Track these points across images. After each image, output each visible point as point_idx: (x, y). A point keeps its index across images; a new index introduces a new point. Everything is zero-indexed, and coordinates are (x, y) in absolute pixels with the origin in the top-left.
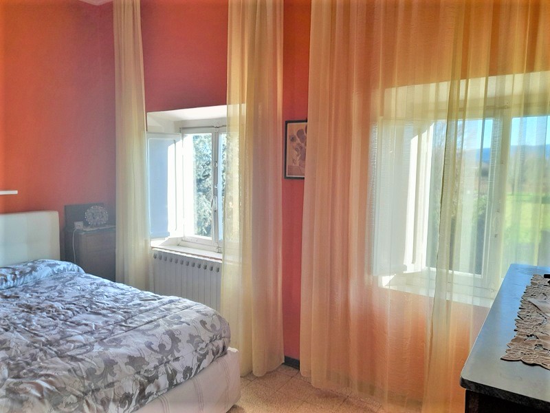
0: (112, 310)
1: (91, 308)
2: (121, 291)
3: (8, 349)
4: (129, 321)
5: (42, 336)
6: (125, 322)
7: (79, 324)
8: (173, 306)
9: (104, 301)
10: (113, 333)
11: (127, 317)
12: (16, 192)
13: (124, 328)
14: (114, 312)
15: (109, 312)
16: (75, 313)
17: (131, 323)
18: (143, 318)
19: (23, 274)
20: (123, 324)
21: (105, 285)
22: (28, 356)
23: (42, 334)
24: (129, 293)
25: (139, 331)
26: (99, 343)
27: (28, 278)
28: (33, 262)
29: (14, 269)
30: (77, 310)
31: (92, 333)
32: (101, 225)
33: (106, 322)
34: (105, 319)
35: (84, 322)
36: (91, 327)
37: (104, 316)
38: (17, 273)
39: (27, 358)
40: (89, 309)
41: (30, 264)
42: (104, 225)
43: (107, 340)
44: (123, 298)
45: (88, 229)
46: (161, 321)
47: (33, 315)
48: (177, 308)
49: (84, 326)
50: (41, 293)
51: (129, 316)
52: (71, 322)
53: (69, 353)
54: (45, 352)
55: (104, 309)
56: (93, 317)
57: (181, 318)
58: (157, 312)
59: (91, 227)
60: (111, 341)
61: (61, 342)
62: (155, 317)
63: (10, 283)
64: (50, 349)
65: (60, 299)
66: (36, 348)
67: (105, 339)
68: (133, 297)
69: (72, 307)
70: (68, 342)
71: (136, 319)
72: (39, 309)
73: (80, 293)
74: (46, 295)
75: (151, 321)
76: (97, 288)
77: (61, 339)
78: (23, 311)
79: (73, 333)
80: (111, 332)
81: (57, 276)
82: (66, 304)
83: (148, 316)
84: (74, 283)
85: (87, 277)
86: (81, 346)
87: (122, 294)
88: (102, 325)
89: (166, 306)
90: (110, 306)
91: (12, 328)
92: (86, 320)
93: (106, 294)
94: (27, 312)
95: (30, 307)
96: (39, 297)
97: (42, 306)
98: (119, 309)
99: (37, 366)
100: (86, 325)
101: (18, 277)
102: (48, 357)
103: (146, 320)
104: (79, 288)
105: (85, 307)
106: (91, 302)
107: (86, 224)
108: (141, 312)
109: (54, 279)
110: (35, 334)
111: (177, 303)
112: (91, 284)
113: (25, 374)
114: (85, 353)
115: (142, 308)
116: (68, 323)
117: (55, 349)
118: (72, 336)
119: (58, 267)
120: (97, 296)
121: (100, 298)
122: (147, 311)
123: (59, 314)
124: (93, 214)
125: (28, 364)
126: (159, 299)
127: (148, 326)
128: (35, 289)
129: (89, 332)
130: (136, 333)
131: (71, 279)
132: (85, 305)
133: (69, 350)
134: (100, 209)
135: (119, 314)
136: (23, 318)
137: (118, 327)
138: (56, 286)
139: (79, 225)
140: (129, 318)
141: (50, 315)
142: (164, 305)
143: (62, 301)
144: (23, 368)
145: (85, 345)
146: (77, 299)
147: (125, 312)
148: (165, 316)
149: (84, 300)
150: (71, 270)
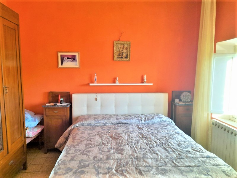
0: (173, 151)
1: (165, 145)
2: (184, 140)
3: (122, 154)
4: (178, 160)
5: (137, 153)
6: (176, 160)
7: (154, 153)
8: (208, 161)
9: (173, 143)
10: (166, 165)
11: (178, 157)
12: (152, 84)
13: (173, 164)
14: (174, 151)
15: (171, 150)
16: (157, 145)
17: (178, 162)
18: (186, 162)
19: (148, 119)
20: (174, 161)
21: (179, 134)
22: (126, 162)
23: (137, 152)
24: (188, 142)
25: (179, 170)
26: (156, 169)
27: (150, 121)
28: (155, 115)
29: (146, 116)
30: (159, 144)
31: (157, 160)
32: (187, 102)
33: (167, 156)
34: (168, 154)
35: (158, 152)
36: (158, 157)
37: (168, 152)
38: (147, 118)
39: (124, 162)
40: (164, 145)
41: (153, 115)
42: (189, 102)
43: (161, 168)
44: (184, 144)
45: (181, 103)
46: (195, 169)
47: (141, 140)
48: (210, 163)
49: (155, 155)
50: (152, 130)
51: (179, 157)
52: (152, 150)
53: (140, 168)
54: (132, 163)
55: (170, 148)
56: (163, 150)
57: (209, 171)
58: (196, 161)
59: (183, 102)
60: (162, 170)
61: (142, 160)
62: (193, 164)
63: (143, 122)
64: (135, 162)
65: (156, 135)
66: (131, 158)
67: (161, 167)
68: (189, 146)
69: (158, 141)
70: (144, 161)
71: (182, 161)
72: (145, 138)
73: (166, 135)
74: (152, 131)
75: (189, 166)
76: (174, 134)
77: (143, 158)
78: (140, 137)
79: (149, 157)
80: (166, 164)
81: (161, 123)
82: (156, 139)
83: (190, 162)
84: (166, 129)
85: (173, 127)
86: (148, 166)
87: (184, 142)
88: (164, 157)
89: (203, 159)
90: (174, 147)
91: (130, 144)
92: (159, 151)
93: (176, 139)
94: (141, 138)
95: (143, 135)
96: (149, 131)
97: (147, 136)
98: (177, 150)
99: (126, 168)
100: (157, 154)
101: (146, 120)
102: (132, 166)
103: (187, 164)
104: (167, 131)
105: (163, 144)
106: (167, 141)
107: (180, 100)
108: (187, 157)
109: (160, 124)
110: (135, 150)
111: (211, 159)
112: (173, 131)
113: (120, 171)
114: (147, 171)
115: (189, 155)
116: (151, 150)
117: (137, 163)
118: (148, 158)
119: (162, 119)
120: (171, 139)
121: (172, 140)
122: (190, 158)
123: (150, 143)
124: (184, 96)
125: (124, 166)
126: (202, 152)
127: (186, 169)
128: (151, 127)
129: (156, 159)
130: (177, 170)
131: (167, 126)
132: (164, 142)
133: (142, 166)
134: (188, 94)
135: (175, 154)
136: (136, 140)
137: (171, 162)
138: (159, 128)
139: (177, 101)
140: (179, 159)
141: (147, 142)
142: (203, 157)
143: (156, 137)
144: (121, 167)
145: (150, 166)
146: (162, 137)
147: (179, 154)
148: (200, 166)
149: (164, 139)
150: (168, 122)
